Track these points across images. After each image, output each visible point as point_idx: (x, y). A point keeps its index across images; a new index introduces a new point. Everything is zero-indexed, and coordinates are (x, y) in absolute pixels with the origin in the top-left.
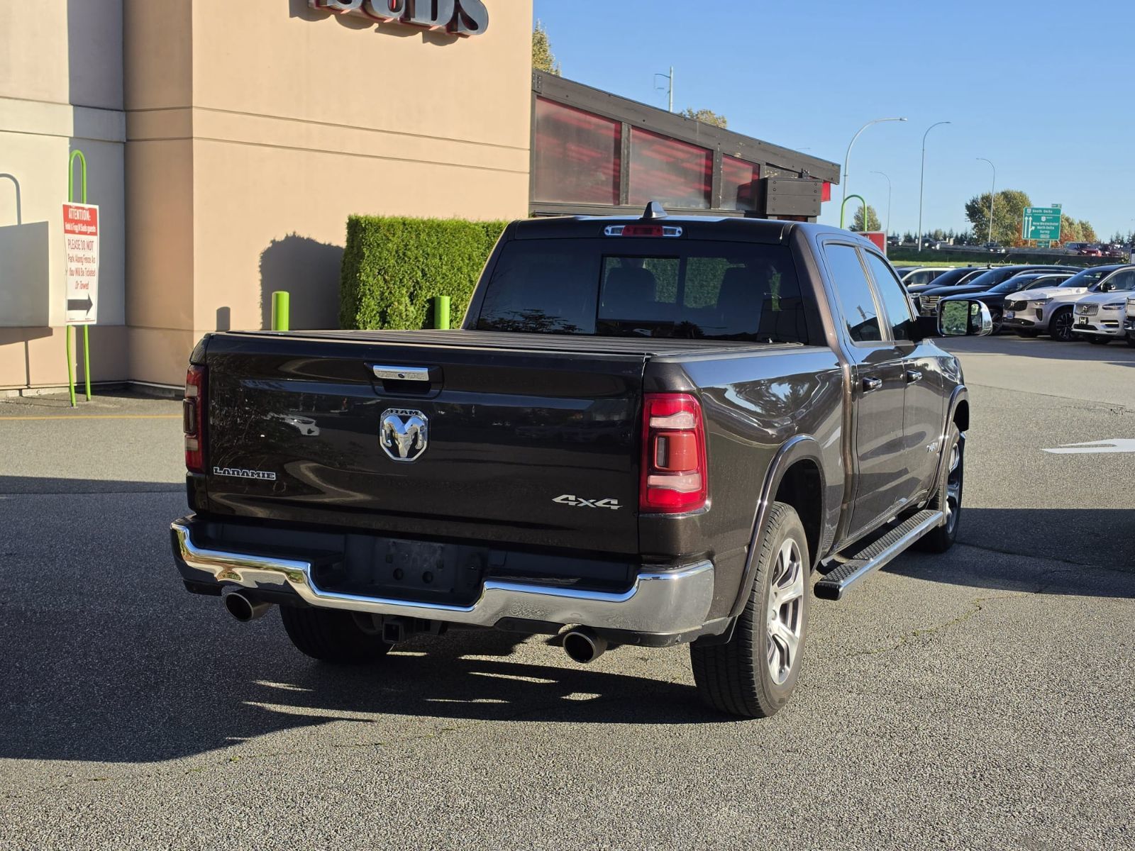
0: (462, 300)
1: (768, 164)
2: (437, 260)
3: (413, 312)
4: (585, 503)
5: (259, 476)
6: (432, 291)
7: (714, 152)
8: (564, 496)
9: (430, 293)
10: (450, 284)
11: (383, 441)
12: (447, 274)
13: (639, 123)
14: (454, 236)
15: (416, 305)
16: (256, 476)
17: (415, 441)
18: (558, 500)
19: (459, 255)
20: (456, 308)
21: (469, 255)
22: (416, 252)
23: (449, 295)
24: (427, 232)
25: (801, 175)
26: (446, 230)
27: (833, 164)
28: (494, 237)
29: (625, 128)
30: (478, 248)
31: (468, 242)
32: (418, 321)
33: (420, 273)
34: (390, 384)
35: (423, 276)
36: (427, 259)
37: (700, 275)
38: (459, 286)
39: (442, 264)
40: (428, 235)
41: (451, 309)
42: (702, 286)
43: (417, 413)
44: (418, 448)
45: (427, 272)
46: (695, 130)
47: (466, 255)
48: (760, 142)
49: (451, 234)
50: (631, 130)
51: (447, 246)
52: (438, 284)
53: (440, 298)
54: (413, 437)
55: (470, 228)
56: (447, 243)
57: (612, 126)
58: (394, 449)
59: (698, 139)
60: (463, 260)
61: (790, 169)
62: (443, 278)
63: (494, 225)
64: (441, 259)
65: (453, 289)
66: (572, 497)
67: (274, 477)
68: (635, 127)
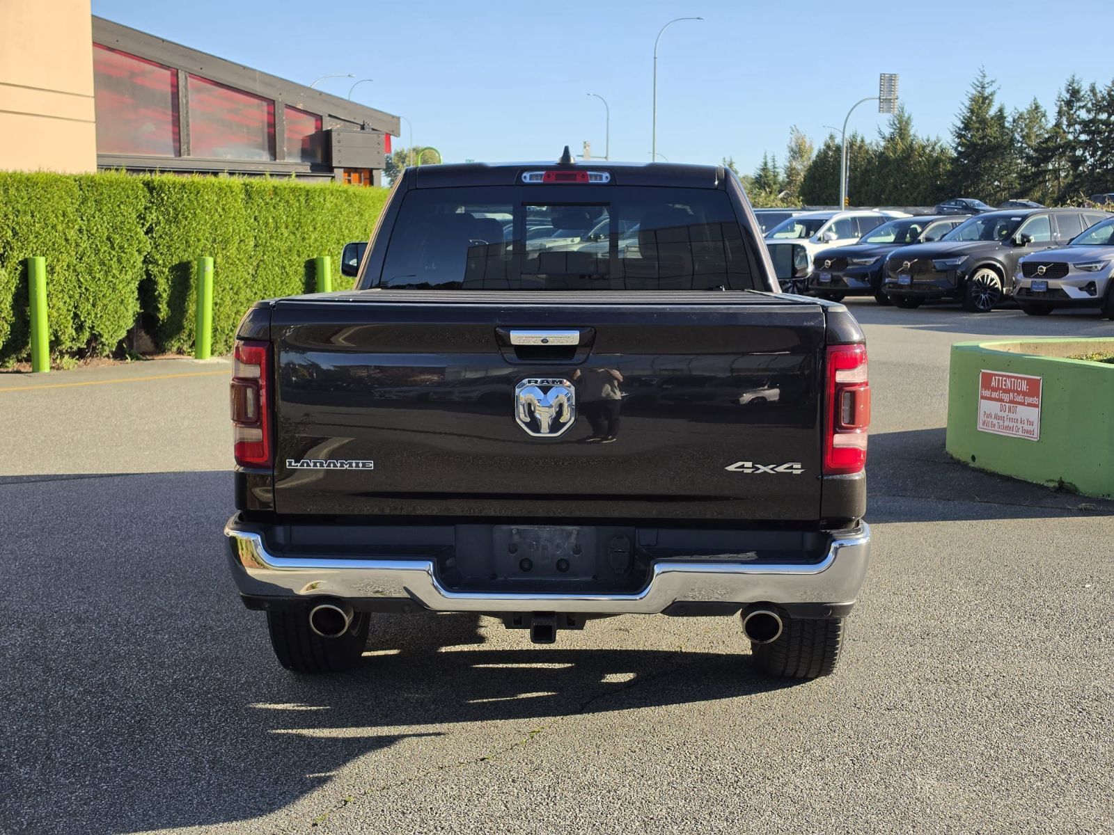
0: (58, 261)
1: (330, 116)
2: (29, 218)
3: (4, 276)
4: (762, 469)
5: (351, 466)
6: (24, 251)
7: (276, 103)
8: (740, 464)
9: (23, 254)
10: (44, 243)
11: (522, 417)
12: (41, 232)
13: (196, 69)
14: (45, 191)
15: (7, 267)
16: (346, 467)
17: (560, 413)
18: (731, 468)
19: (53, 212)
20: (52, 269)
21: (64, 212)
22: (5, 209)
23: (43, 255)
24: (16, 186)
25: (363, 127)
26: (37, 184)
27: (393, 117)
28: (88, 191)
29: (181, 75)
30: (72, 204)
31: (62, 197)
32: (10, 285)
33: (10, 233)
34: (525, 351)
35: (14, 235)
36: (17, 217)
37: (302, 227)
38: (54, 245)
39: (34, 222)
40: (17, 189)
41: (47, 272)
42: (304, 239)
43: (561, 382)
44: (562, 421)
45: (19, 231)
46: (255, 80)
47: (61, 212)
48: (321, 93)
49: (43, 188)
50: (189, 78)
51: (39, 201)
52: (31, 244)
53: (34, 259)
54: (557, 410)
55: (62, 182)
56: (38, 199)
57: (168, 73)
58: (535, 424)
59: (259, 89)
60: (56, 216)
61: (352, 120)
62: (36, 237)
63: (87, 178)
64: (33, 216)
65: (48, 249)
66: (749, 464)
67: (371, 465)
68: (193, 75)
